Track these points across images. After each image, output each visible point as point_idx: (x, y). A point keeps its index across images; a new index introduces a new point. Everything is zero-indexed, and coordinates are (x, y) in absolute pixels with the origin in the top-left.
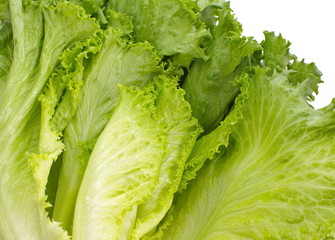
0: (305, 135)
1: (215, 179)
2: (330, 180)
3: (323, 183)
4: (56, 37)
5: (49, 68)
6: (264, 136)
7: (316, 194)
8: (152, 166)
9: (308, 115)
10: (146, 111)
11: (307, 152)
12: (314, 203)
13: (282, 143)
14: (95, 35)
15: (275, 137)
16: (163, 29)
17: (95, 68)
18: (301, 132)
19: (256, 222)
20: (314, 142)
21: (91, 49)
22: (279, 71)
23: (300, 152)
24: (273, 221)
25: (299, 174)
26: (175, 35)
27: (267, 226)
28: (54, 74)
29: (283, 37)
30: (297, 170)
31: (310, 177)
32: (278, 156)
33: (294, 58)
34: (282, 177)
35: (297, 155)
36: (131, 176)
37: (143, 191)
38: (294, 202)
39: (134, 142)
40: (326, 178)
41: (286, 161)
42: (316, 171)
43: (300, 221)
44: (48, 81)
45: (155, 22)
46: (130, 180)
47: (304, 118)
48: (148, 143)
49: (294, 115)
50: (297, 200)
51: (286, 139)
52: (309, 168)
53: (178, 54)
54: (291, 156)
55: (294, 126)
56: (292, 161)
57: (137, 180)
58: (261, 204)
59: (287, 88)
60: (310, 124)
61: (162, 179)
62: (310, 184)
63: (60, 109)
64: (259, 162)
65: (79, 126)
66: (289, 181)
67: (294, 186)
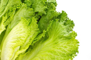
0: (63, 38)
1: (41, 45)
2: (64, 51)
3: (62, 51)
4: (10, 3)
5: (7, 10)
6: (54, 36)
7: (60, 53)
8: (24, 38)
9: (65, 33)
10: (26, 24)
11: (61, 43)
12: (59, 55)
13: (57, 39)
14: (20, 4)
15: (56, 37)
16: (37, 6)
17: (18, 12)
18: (62, 37)
19: (45, 57)
20: (64, 41)
21: (17, 7)
22: (62, 21)
23: (60, 42)
24: (48, 58)
25: (58, 47)
26: (39, 7)
27: (47, 58)
28: (8, 12)
29: (66, 13)
30: (58, 46)
31: (60, 49)
32: (55, 42)
33: (68, 18)
34: (54, 47)
35: (59, 43)
36: (19, 39)
37: (21, 43)
38: (54, 54)
39: (21, 31)
40: (63, 50)
41: (56, 44)
42: (62, 48)
43: (54, 59)
44: (6, 13)
45: (36, 4)
46: (18, 40)
47: (64, 34)
48: (25, 32)
49: (62, 33)
50: (55, 54)
51: (58, 38)
52: (61, 47)
53: (38, 12)
54: (58, 43)
55: (61, 35)
56: (57, 44)
57: (20, 40)
58: (47, 53)
59: (62, 26)
60: (64, 36)
61: (27, 41)
62: (59, 51)
63: (7, 20)
64: (51, 42)
65: (11, 25)
66: (55, 49)
67: (56, 50)
